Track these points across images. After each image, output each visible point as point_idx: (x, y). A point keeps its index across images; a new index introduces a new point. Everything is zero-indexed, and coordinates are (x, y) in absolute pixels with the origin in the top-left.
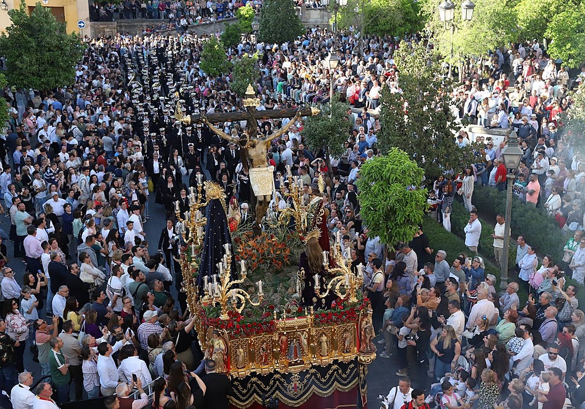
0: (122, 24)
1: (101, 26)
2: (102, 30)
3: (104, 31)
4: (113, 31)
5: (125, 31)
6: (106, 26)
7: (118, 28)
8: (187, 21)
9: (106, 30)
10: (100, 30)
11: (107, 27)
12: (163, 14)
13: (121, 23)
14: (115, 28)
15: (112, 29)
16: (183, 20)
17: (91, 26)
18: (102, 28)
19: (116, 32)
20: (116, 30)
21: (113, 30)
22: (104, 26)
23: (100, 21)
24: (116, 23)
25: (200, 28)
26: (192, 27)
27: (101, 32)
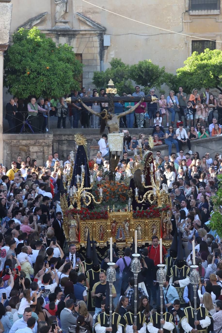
0: (63, 138)
1: (24, 142)
2: (25, 148)
3: (29, 151)
4: (45, 151)
5: (67, 150)
6: (32, 142)
7: (56, 145)
8: (188, 131)
9: (33, 149)
10: (21, 149)
11: (34, 145)
12: (142, 118)
13: (60, 135)
14: (48, 146)
15: (43, 146)
16: (181, 130)
17: (4, 141)
18: (26, 146)
19: (51, 153)
20: (51, 148)
21: (46, 148)
22: (28, 142)
23: (23, 132)
24: (51, 136)
25: (214, 146)
26: (198, 144)
27: (23, 154)
